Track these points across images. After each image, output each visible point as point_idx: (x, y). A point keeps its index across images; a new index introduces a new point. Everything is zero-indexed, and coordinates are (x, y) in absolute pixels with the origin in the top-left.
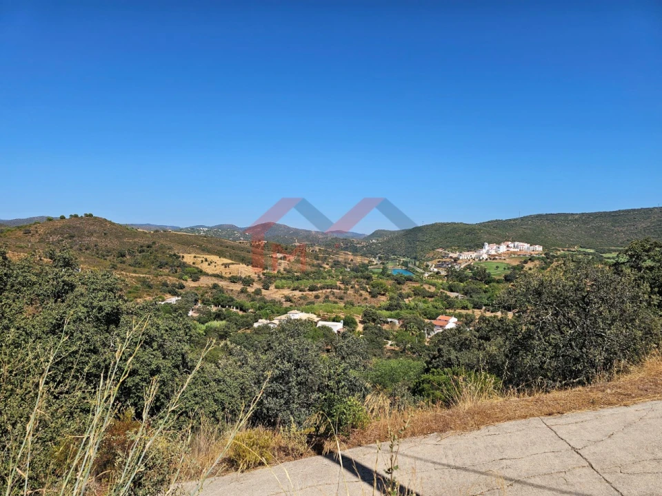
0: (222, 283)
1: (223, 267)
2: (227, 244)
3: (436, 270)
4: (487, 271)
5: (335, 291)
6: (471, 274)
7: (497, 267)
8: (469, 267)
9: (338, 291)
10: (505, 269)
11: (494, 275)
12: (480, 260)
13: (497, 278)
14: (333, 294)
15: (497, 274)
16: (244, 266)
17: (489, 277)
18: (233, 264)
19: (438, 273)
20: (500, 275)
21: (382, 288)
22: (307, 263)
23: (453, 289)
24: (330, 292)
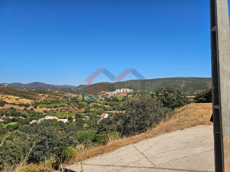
0: (15, 107)
1: (16, 100)
2: (17, 91)
4: (117, 98)
5: (65, 107)
6: (112, 99)
7: (120, 97)
8: (111, 97)
9: (66, 107)
10: (122, 97)
11: (119, 99)
13: (120, 100)
16: (26, 99)
18: (20, 99)
19: (102, 99)
20: (121, 99)
21: (83, 105)
22: (53, 97)
23: (107, 104)
24: (63, 108)
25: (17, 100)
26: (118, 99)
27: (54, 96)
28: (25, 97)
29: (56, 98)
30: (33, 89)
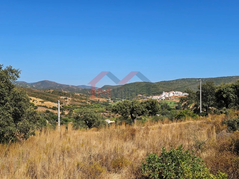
5: (105, 113)
7: (171, 103)
9: (107, 114)
10: (174, 104)
12: (162, 100)
13: (173, 108)
14: (105, 115)
15: (172, 106)
17: (168, 107)
20: (173, 106)
24: (103, 114)
25: (42, 103)
26: (169, 106)
27: (79, 100)
28: (48, 100)
30: (50, 90)
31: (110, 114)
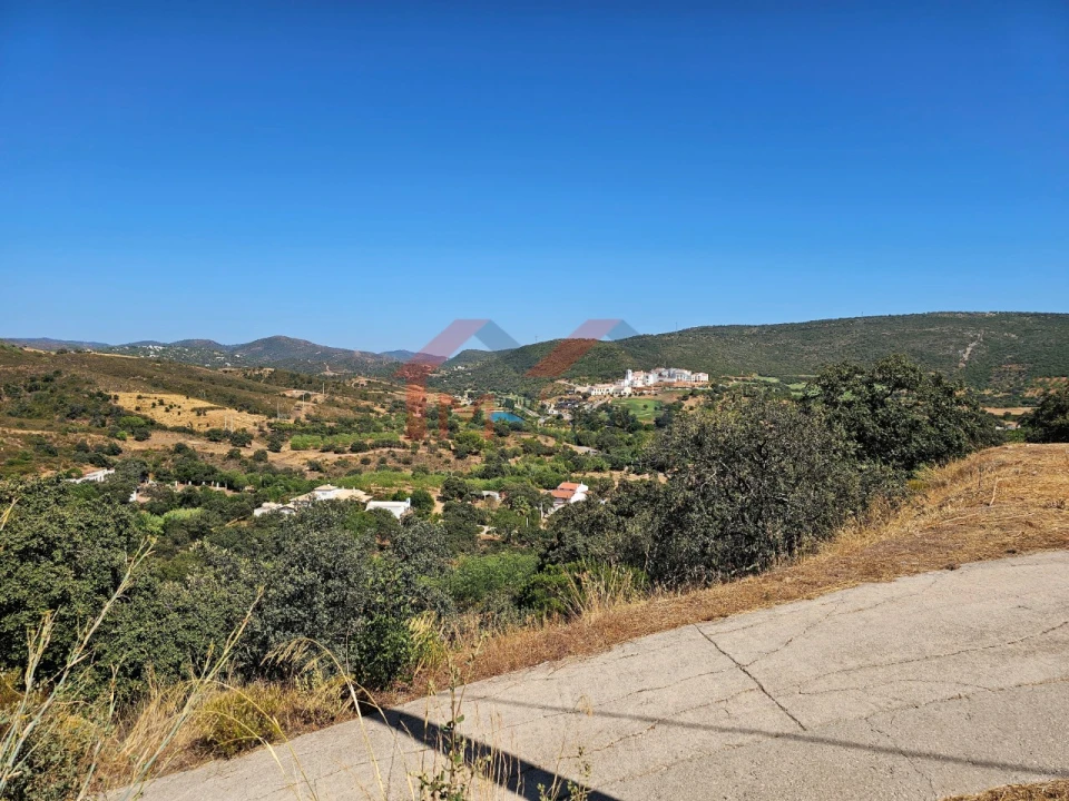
0: (192, 443)
1: (194, 414)
2: (201, 374)
3: (556, 412)
4: (631, 413)
5: (396, 450)
6: (607, 419)
7: (646, 407)
8: (604, 407)
9: (402, 451)
10: (656, 409)
11: (641, 418)
12: (621, 396)
13: (646, 422)
14: (394, 456)
15: (646, 417)
16: (234, 412)
17: (633, 421)
18: (212, 409)
19: (559, 417)
20: (648, 419)
21: (473, 443)
22: (347, 406)
23: (582, 440)
24: (388, 452)
25: (199, 414)
26: (634, 417)
27: (350, 400)
28: (232, 402)
29: (359, 409)
30: (261, 368)
31: (413, 453)
